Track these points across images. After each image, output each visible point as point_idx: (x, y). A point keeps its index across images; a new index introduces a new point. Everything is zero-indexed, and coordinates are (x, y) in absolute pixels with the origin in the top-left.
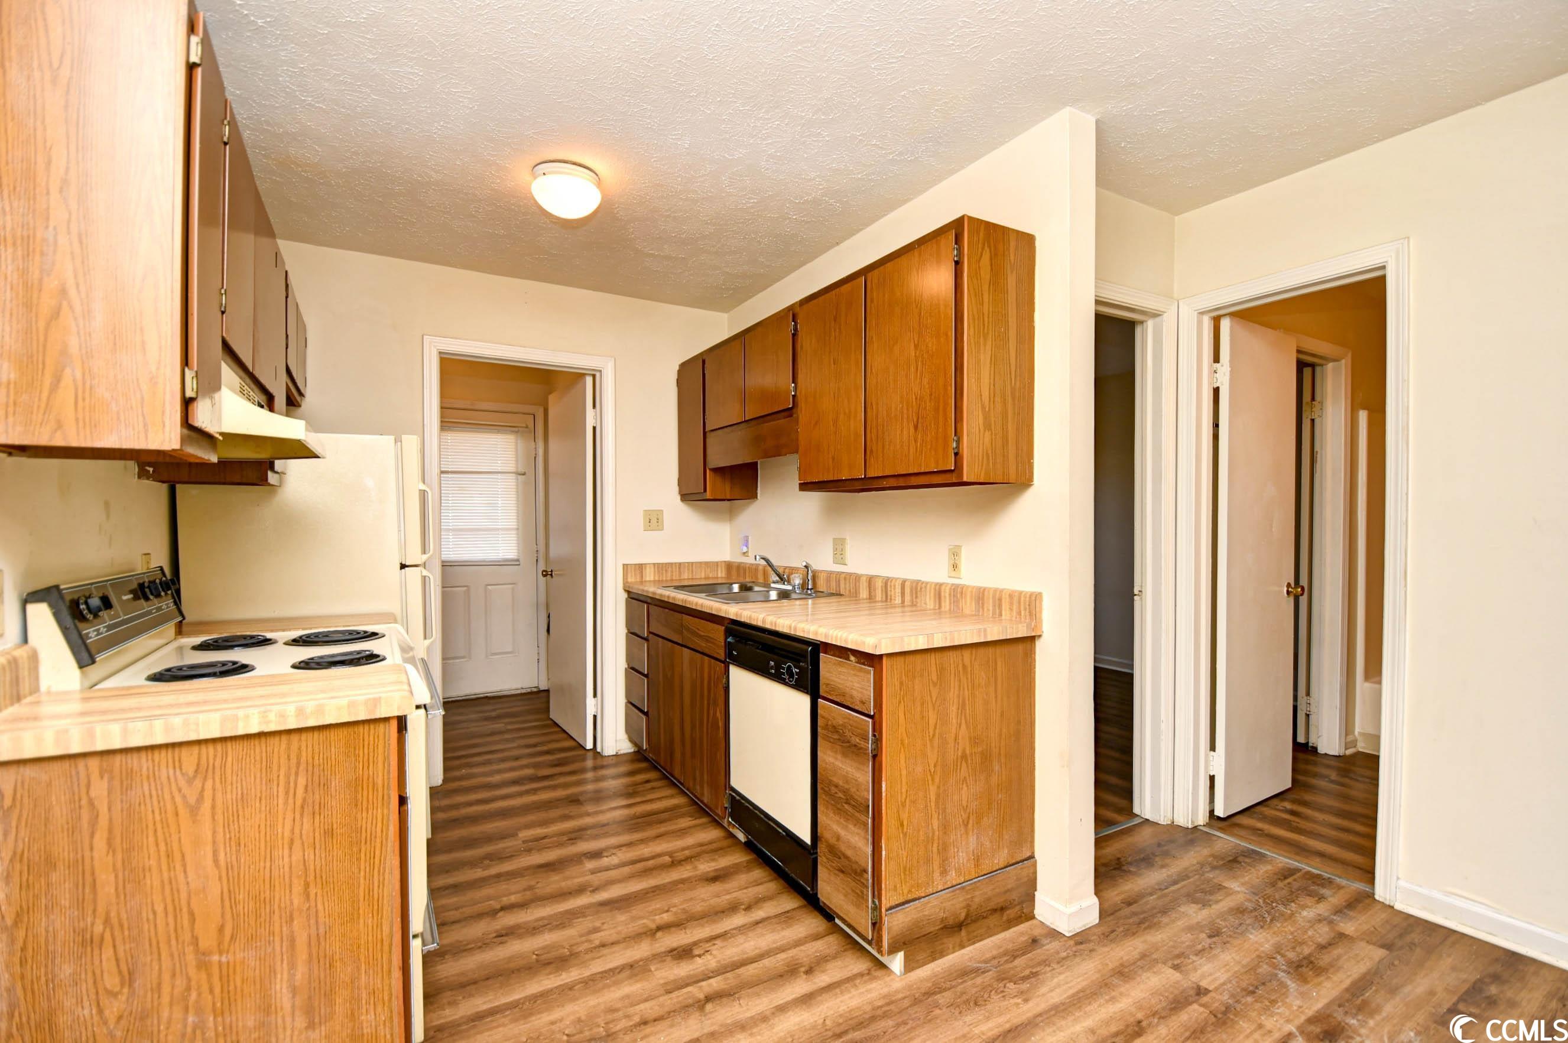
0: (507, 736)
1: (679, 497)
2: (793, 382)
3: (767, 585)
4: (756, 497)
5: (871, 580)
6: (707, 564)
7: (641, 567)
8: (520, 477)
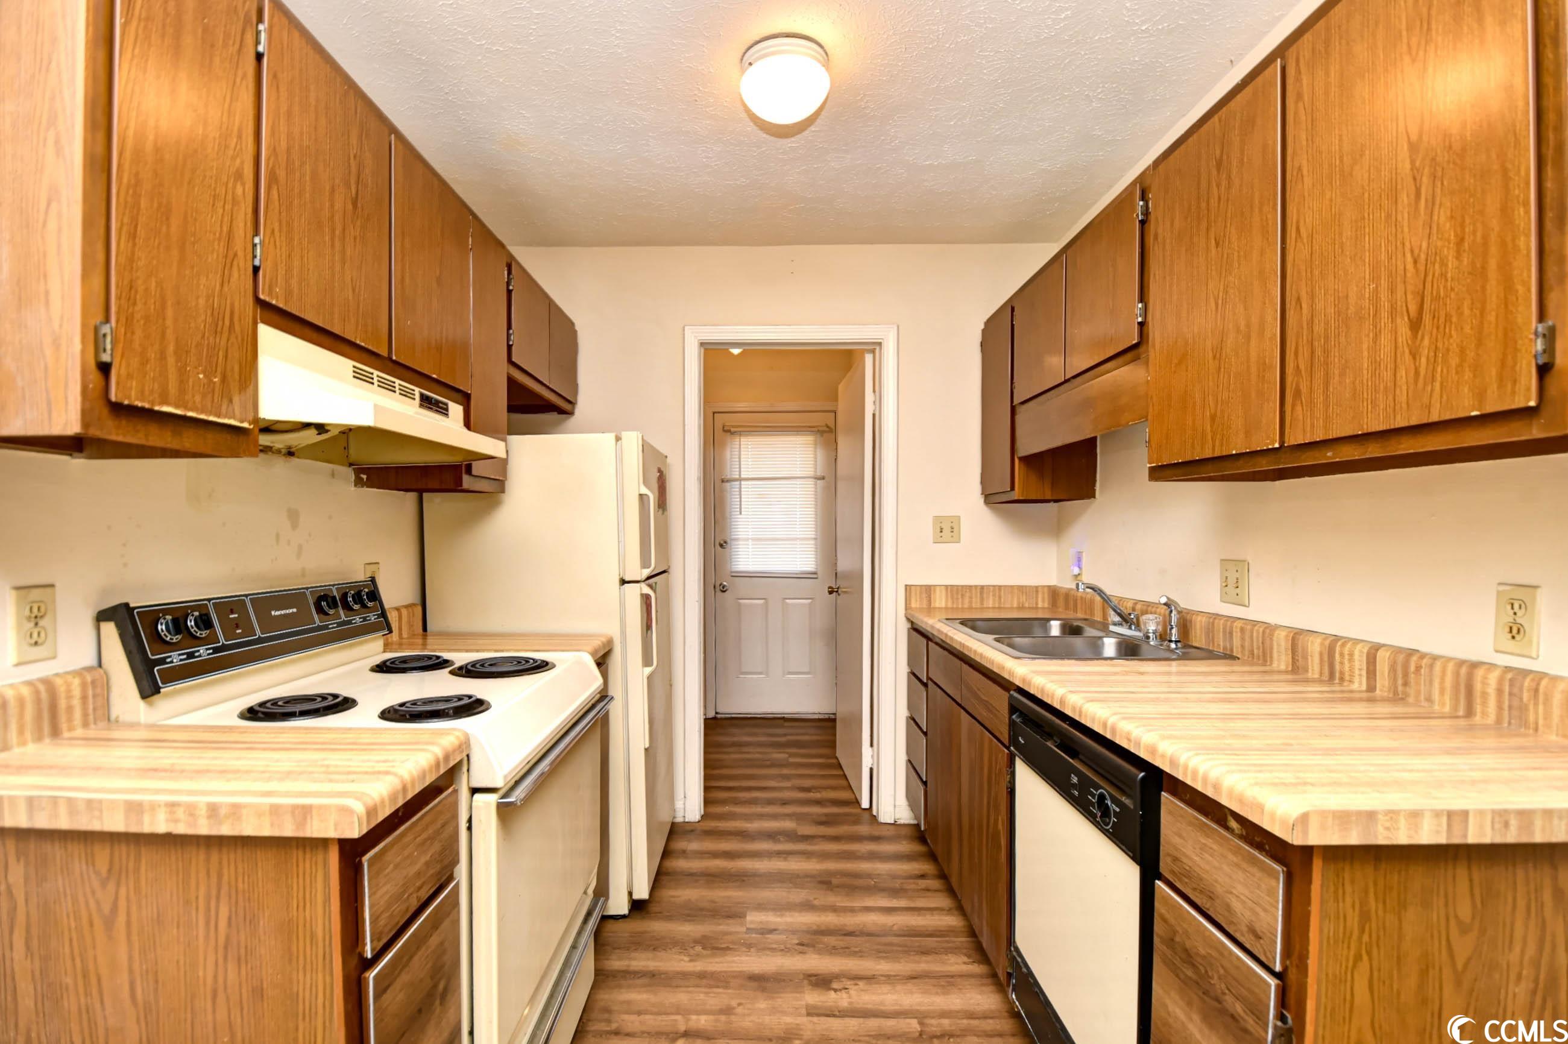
0: (785, 771)
1: (982, 500)
2: (1141, 300)
3: (1104, 627)
4: (1094, 496)
5: (1297, 636)
6: (1021, 589)
7: (928, 590)
8: (819, 482)
